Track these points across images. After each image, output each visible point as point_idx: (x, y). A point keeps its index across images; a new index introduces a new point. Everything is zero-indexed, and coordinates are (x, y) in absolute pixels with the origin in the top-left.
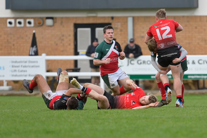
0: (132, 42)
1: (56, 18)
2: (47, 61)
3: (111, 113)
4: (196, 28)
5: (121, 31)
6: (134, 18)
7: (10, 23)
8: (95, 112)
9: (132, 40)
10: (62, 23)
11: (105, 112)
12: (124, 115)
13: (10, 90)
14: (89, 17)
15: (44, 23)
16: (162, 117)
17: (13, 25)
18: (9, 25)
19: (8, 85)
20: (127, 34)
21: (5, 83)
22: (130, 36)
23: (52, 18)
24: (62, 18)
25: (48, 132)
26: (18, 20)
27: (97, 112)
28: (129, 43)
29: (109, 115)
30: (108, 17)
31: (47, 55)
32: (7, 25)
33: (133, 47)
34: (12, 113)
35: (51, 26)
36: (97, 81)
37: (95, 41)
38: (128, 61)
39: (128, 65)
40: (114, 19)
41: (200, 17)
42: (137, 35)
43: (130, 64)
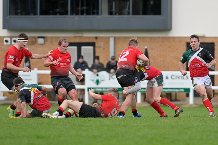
0: (113, 59)
1: (47, 37)
2: (39, 75)
3: (94, 121)
4: (170, 47)
5: (104, 49)
6: (115, 38)
7: (7, 41)
8: (81, 120)
9: (113, 58)
10: (52, 42)
11: (89, 120)
12: (105, 123)
13: (6, 100)
14: (76, 37)
15: (36, 42)
16: (139, 125)
17: (9, 43)
18: (5, 43)
19: (4, 95)
20: (109, 52)
21: (2, 94)
22: (112, 54)
23: (43, 37)
24: (52, 37)
25: (38, 137)
26: (13, 39)
27: (82, 120)
28: (110, 60)
29: (92, 122)
30: (93, 37)
31: (39, 69)
32: (3, 43)
33: (114, 63)
34: (8, 120)
35: (42, 44)
36: (82, 93)
37: (81, 57)
38: (110, 76)
39: (110, 79)
40: (98, 39)
41: (174, 38)
42: (117, 53)
43: (111, 79)
